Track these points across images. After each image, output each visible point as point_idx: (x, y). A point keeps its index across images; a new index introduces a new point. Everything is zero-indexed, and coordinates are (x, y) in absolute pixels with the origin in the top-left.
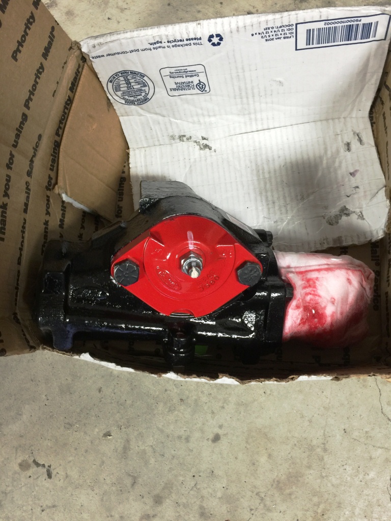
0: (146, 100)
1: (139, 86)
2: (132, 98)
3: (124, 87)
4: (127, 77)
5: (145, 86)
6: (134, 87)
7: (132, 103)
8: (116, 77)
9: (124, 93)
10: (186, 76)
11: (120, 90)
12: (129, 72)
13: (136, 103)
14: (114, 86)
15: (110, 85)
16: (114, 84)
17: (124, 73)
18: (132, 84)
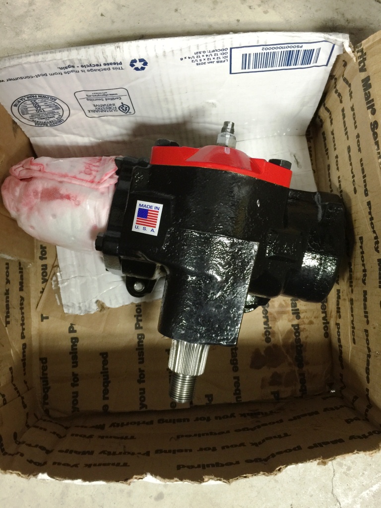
0: (60, 121)
1: (51, 109)
2: (44, 121)
3: (32, 110)
4: (35, 101)
5: (58, 108)
6: (44, 110)
7: (45, 124)
8: (22, 101)
9: (32, 116)
10: (106, 99)
11: (28, 114)
12: (37, 96)
13: (49, 125)
14: (20, 110)
15: (15, 109)
16: (20, 108)
17: (31, 97)
18: (42, 107)
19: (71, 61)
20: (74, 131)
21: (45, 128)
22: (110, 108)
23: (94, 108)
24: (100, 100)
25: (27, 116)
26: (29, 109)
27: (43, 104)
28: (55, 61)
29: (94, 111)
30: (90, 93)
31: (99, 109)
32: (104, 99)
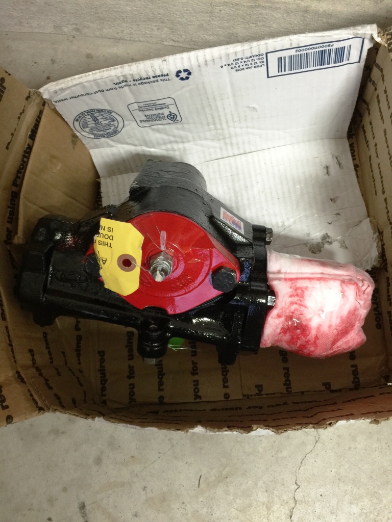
0: (116, 132)
1: (107, 122)
2: (101, 133)
3: (91, 124)
4: (93, 115)
5: (114, 121)
6: (102, 122)
7: (103, 136)
8: (82, 116)
9: (92, 129)
10: (156, 109)
11: (87, 127)
12: (96, 110)
13: (106, 136)
14: (81, 124)
15: (77, 124)
16: (81, 122)
17: (91, 112)
18: (100, 120)
19: (124, 76)
20: (128, 141)
21: (103, 140)
22: (160, 117)
23: (145, 118)
24: (150, 110)
25: (87, 130)
26: (89, 123)
27: (100, 117)
28: (110, 78)
29: (145, 121)
30: (141, 105)
31: (150, 119)
32: (154, 109)
